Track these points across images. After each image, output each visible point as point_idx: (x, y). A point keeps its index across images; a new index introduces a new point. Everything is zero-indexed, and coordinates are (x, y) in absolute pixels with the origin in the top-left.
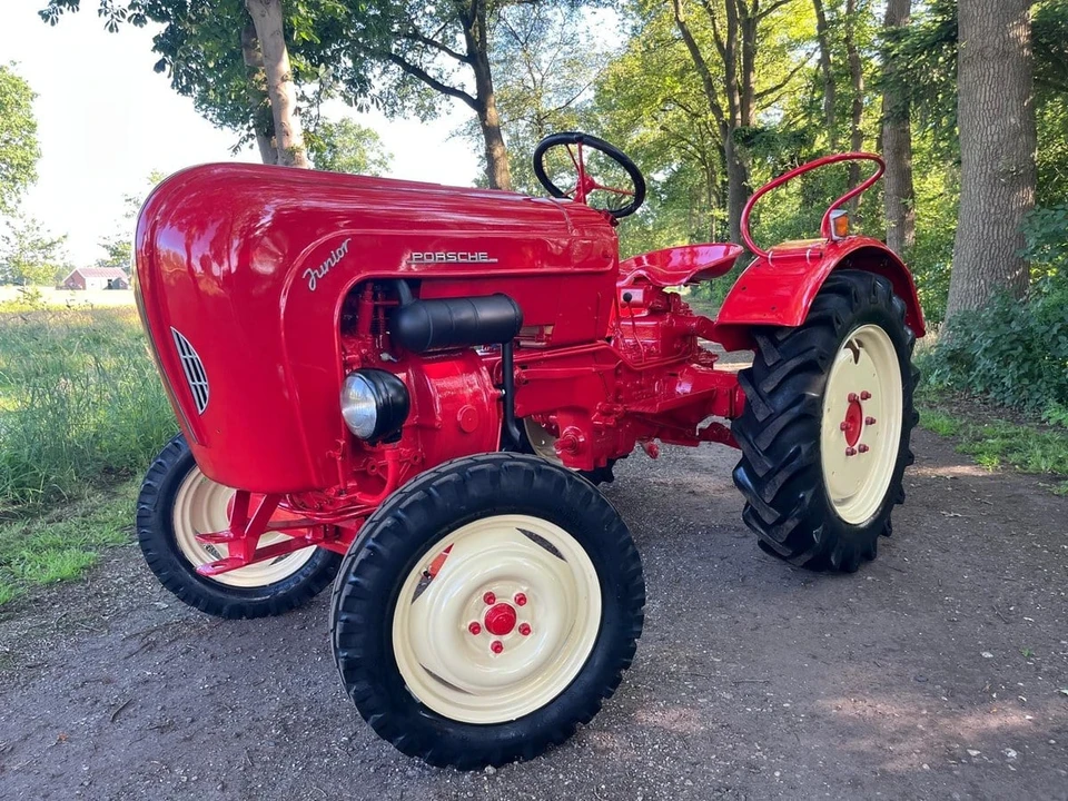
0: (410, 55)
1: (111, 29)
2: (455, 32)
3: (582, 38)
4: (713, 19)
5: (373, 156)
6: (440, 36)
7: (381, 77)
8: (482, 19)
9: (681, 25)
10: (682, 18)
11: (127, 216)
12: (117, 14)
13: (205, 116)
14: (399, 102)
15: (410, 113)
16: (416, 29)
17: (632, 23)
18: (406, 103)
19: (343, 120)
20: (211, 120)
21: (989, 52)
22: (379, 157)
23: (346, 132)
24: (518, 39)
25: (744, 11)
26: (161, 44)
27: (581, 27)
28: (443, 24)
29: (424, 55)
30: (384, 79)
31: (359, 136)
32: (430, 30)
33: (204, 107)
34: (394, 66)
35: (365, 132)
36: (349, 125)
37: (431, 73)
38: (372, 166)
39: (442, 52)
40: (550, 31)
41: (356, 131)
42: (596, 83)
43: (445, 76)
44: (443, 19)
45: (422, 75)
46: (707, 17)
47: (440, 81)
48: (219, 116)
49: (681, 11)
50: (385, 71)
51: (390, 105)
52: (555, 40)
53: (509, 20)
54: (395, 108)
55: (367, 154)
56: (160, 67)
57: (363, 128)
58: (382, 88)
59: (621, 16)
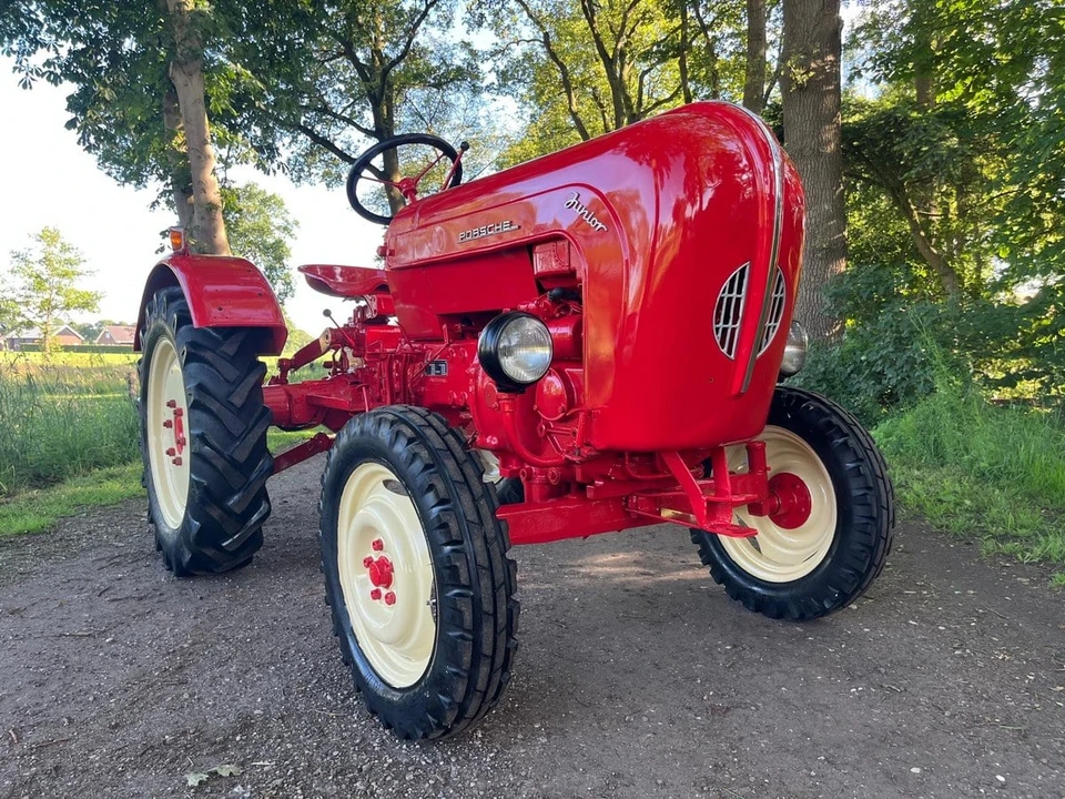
0: (318, 128)
1: (25, 86)
2: (363, 108)
3: (483, 122)
4: (603, 112)
5: (277, 222)
6: (349, 111)
7: (289, 147)
8: (389, 99)
9: (574, 115)
10: (574, 108)
11: (12, 272)
12: (31, 72)
13: (109, 174)
14: (306, 169)
15: (317, 180)
16: (326, 105)
17: (530, 112)
18: (313, 170)
19: (248, 186)
20: (115, 178)
21: (807, 152)
22: (284, 224)
23: (249, 198)
24: (423, 119)
25: (630, 107)
26: (74, 103)
27: (483, 112)
28: (352, 100)
29: (332, 128)
30: (294, 148)
31: (264, 202)
32: (339, 105)
33: (107, 164)
34: (302, 137)
35: (270, 198)
36: (255, 191)
37: (338, 145)
38: (276, 231)
39: (351, 126)
40: (454, 115)
41: (260, 197)
42: (498, 163)
43: (352, 148)
44: (352, 96)
45: (330, 146)
46: (599, 111)
47: (348, 153)
48: (124, 174)
49: (574, 103)
50: (294, 140)
51: (298, 171)
52: (458, 122)
53: (414, 101)
54: (302, 175)
55: (273, 220)
56: (71, 124)
57: (269, 194)
58: (291, 156)
59: (520, 104)
